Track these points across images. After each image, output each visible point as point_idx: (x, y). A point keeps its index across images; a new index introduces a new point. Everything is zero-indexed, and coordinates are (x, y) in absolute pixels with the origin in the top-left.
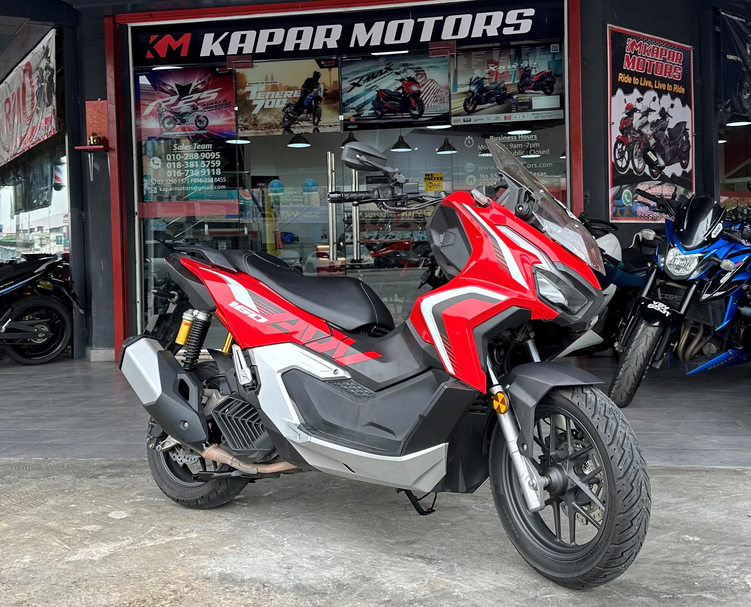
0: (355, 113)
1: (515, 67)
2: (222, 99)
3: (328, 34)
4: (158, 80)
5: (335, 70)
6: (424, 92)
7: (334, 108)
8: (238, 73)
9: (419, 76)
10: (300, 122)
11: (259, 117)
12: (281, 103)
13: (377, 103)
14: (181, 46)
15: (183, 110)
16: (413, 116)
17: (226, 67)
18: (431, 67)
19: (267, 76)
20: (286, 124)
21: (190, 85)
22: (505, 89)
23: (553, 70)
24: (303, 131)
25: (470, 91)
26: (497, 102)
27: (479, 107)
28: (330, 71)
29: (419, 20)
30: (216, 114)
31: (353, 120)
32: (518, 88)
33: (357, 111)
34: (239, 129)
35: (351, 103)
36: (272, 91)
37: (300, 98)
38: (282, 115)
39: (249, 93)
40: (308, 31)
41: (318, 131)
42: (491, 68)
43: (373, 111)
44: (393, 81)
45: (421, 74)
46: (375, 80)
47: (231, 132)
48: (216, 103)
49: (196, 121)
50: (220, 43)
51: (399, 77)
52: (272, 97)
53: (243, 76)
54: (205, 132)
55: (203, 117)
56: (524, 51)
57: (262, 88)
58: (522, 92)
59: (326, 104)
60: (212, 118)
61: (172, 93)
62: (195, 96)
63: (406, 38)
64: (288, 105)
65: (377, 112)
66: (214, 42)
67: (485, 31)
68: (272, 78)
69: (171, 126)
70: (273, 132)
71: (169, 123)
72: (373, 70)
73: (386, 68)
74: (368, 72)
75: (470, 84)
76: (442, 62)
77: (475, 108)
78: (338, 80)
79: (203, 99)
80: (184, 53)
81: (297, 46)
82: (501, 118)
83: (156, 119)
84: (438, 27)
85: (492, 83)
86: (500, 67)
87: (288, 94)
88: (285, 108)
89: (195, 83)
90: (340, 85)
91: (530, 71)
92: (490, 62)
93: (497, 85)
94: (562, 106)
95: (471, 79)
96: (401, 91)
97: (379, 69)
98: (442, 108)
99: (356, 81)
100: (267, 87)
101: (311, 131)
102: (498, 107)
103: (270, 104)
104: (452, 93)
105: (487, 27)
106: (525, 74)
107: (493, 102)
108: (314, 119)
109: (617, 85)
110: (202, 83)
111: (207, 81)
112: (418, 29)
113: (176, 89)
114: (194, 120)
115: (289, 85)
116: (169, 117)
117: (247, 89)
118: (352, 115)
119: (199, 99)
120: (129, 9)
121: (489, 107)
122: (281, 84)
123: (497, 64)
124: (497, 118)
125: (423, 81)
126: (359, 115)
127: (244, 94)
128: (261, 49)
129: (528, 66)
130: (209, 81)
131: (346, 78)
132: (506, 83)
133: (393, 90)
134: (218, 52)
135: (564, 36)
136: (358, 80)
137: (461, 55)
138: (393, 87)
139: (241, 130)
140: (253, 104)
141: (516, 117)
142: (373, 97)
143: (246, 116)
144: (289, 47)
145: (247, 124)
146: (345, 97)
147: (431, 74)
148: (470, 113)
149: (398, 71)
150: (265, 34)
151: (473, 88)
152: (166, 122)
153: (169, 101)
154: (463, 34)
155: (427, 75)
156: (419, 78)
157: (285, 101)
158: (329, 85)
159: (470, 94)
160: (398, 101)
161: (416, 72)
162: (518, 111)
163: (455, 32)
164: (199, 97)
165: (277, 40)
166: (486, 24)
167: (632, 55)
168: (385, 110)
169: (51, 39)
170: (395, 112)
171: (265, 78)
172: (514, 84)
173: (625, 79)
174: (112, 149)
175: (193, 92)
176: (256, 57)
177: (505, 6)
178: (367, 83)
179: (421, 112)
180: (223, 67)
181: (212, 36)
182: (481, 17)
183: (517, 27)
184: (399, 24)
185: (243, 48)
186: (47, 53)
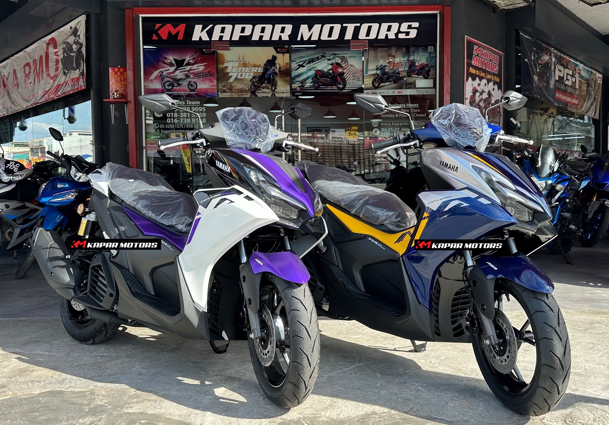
0: (300, 85)
1: (405, 59)
2: (207, 71)
3: (283, 30)
4: (161, 55)
5: (287, 55)
6: (347, 73)
7: (286, 81)
8: (219, 53)
9: (343, 62)
10: (262, 89)
11: (234, 84)
12: (249, 76)
13: (315, 79)
14: (178, 32)
15: (179, 77)
16: (339, 88)
17: (210, 49)
18: (351, 57)
19: (239, 57)
20: (253, 90)
21: (185, 59)
22: (398, 73)
23: (429, 63)
24: (264, 95)
25: (376, 74)
26: (394, 82)
27: (382, 84)
28: (283, 55)
29: (344, 25)
30: (203, 81)
31: (298, 89)
32: (407, 73)
33: (302, 83)
34: (219, 92)
35: (297, 78)
36: (243, 67)
37: (263, 73)
38: (250, 84)
39: (226, 67)
40: (269, 27)
41: (275, 95)
42: (390, 60)
43: (312, 84)
44: (326, 65)
45: (345, 61)
46: (314, 63)
47: (214, 94)
48: (203, 73)
49: (188, 85)
50: (206, 32)
51: (330, 62)
52: (243, 71)
53: (222, 56)
54: (195, 93)
55: (194, 82)
56: (412, 49)
57: (236, 64)
58: (410, 76)
59: (280, 77)
60: (200, 83)
61: (171, 65)
62: (188, 68)
63: (335, 36)
64: (254, 77)
65: (315, 84)
66: (202, 31)
67: (387, 35)
68: (243, 58)
69: (170, 87)
70: (243, 95)
71: (168, 86)
72: (313, 57)
73: (321, 56)
74: (309, 58)
75: (377, 69)
76: (359, 54)
77: (379, 85)
78: (289, 62)
79: (193, 70)
80: (180, 37)
81: (261, 37)
82: (396, 92)
83: (159, 82)
84: (357, 31)
85: (391, 70)
86: (396, 59)
87: (255, 70)
88: (252, 79)
89: (188, 59)
90: (290, 66)
91: (415, 63)
92: (390, 55)
93: (394, 70)
94: (435, 86)
95: (377, 66)
96: (331, 72)
97: (317, 56)
98: (358, 83)
99: (301, 63)
100: (239, 64)
101: (270, 95)
102: (394, 85)
103: (242, 75)
104: (364, 75)
105: (388, 33)
106: (412, 64)
107: (391, 82)
108: (272, 88)
109: (469, 74)
110: (193, 59)
111: (197, 58)
112: (343, 31)
113: (174, 62)
114: (187, 84)
115: (255, 63)
116: (169, 81)
117: (225, 65)
118: (298, 86)
119: (191, 70)
120: (140, 4)
121: (388, 85)
122: (249, 63)
123: (394, 57)
124: (393, 92)
125: (346, 65)
126: (303, 86)
127: (223, 68)
128: (236, 38)
129: (414, 60)
130: (198, 58)
131: (294, 61)
132: (400, 70)
133: (326, 71)
134: (205, 38)
135: (436, 42)
136: (302, 63)
137: (371, 50)
138: (326, 69)
139: (221, 93)
140: (230, 75)
141: (405, 92)
142: (312, 75)
143: (224, 83)
144: (255, 38)
145: (225, 89)
146: (294, 74)
147: (351, 61)
148: (376, 88)
149: (329, 58)
150: (238, 27)
151: (378, 72)
152: (166, 84)
153: (168, 70)
154: (373, 36)
155: (349, 62)
156: (344, 64)
157: (252, 74)
158: (283, 65)
159: (377, 76)
160: (329, 78)
161: (341, 59)
162: (406, 88)
163: (368, 34)
164: (191, 69)
165: (247, 33)
166: (387, 31)
167: (476, 56)
168: (320, 84)
169: (80, 22)
170: (327, 85)
171: (238, 58)
172: (404, 71)
173: (472, 71)
174: (130, 102)
175: (187, 65)
176: (232, 43)
177: (400, 19)
178: (308, 65)
179: (345, 86)
180: (208, 48)
181: (200, 26)
182: (385, 26)
183: (407, 34)
184: (331, 27)
185: (223, 36)
186: (75, 32)
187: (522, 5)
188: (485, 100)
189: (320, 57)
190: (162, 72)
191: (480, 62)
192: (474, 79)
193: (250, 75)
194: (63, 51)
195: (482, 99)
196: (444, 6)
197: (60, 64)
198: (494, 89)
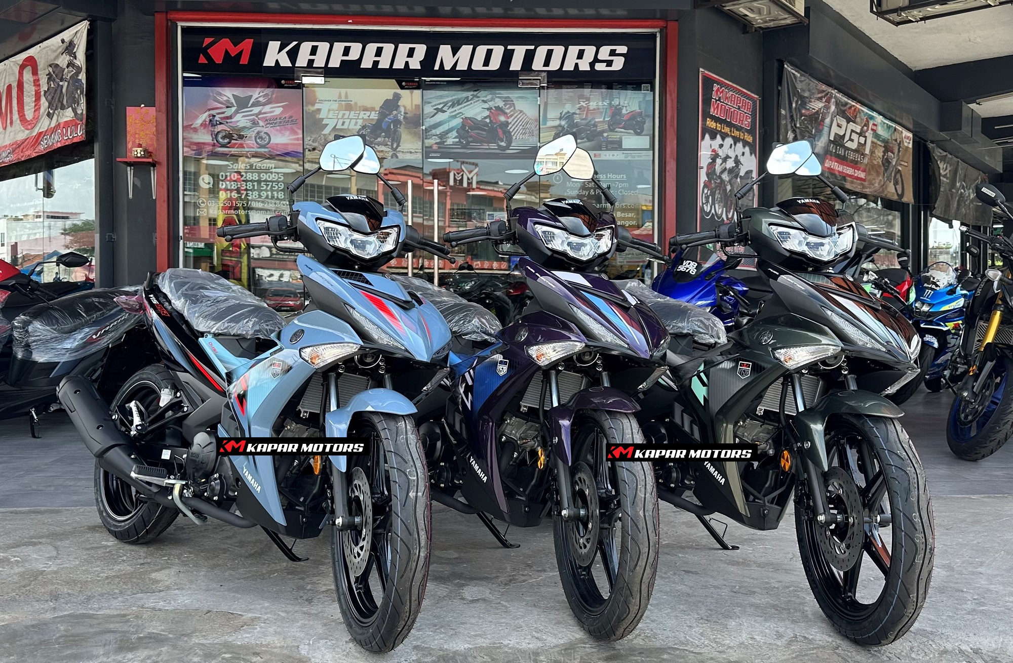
0: (438, 141)
1: (605, 103)
2: (287, 115)
3: (411, 53)
4: (212, 89)
5: (417, 93)
6: (513, 123)
7: (415, 134)
9: (508, 106)
10: (376, 146)
13: (463, 132)
14: (241, 52)
15: (241, 125)
16: (500, 147)
17: (294, 80)
18: (520, 97)
19: (340, 94)
21: (252, 96)
22: (595, 125)
23: (641, 110)
25: (560, 126)
26: (587, 139)
28: (412, 93)
29: (509, 47)
30: (280, 131)
31: (435, 147)
32: (609, 126)
33: (440, 138)
35: (434, 129)
36: (346, 110)
37: (378, 120)
39: (319, 110)
40: (388, 48)
41: (397, 157)
42: (582, 103)
43: (457, 140)
44: (480, 109)
46: (460, 106)
47: (298, 153)
48: (280, 118)
49: (256, 137)
50: (287, 52)
51: (486, 106)
52: (346, 117)
53: (312, 91)
54: (266, 150)
55: (265, 133)
57: (335, 106)
58: (613, 131)
59: (406, 128)
60: (276, 135)
61: (228, 104)
62: (256, 110)
63: (495, 64)
64: (364, 127)
65: (462, 140)
66: (280, 51)
67: (577, 65)
68: (346, 96)
69: (227, 141)
71: (223, 138)
74: (454, 98)
75: (560, 118)
76: (532, 93)
78: (420, 103)
79: (265, 113)
80: (244, 60)
81: (376, 63)
84: (529, 57)
85: (583, 119)
86: (591, 104)
87: (364, 115)
88: (360, 130)
89: (255, 96)
90: (423, 110)
91: (621, 109)
92: (582, 97)
93: (588, 121)
94: (652, 147)
95: (561, 114)
96: (488, 120)
97: (465, 95)
98: (531, 140)
99: (440, 107)
100: (340, 105)
101: (389, 156)
102: (588, 144)
103: (343, 124)
104: (541, 127)
105: (579, 61)
106: (616, 112)
107: (583, 139)
108: (392, 145)
109: (706, 130)
110: (264, 96)
111: (270, 94)
112: (508, 57)
113: (233, 100)
114: (254, 136)
115: (365, 105)
116: (224, 131)
117: (317, 106)
118: (435, 142)
119: (260, 113)
120: (179, 6)
122: (356, 103)
123: (588, 99)
125: (511, 111)
126: (442, 143)
127: (313, 111)
128: (335, 63)
129: (619, 105)
130: (272, 94)
131: (429, 103)
132: (597, 120)
133: (479, 119)
134: (285, 62)
135: (655, 77)
136: (442, 105)
137: (552, 88)
138: (480, 116)
139: (309, 150)
140: (324, 122)
141: (606, 156)
142: (458, 125)
143: (314, 136)
144: (367, 64)
145: (315, 144)
146: (429, 122)
147: (520, 105)
149: (485, 99)
150: (339, 47)
151: (563, 123)
152: (220, 136)
153: (223, 113)
154: (554, 66)
155: (516, 105)
156: (508, 109)
157: (360, 122)
158: (410, 108)
159: (560, 129)
160: (484, 130)
161: (504, 101)
162: (607, 150)
163: (547, 63)
164: (260, 111)
165: (354, 55)
166: (578, 58)
167: (716, 101)
168: (470, 139)
169: (79, 32)
170: (481, 142)
171: (338, 95)
172: (604, 122)
173: (711, 124)
174: (159, 163)
175: (254, 105)
176: (328, 72)
177: (598, 41)
178: (451, 110)
179: (509, 143)
180: (289, 80)
181: (278, 44)
182: (574, 50)
183: (609, 63)
184: (488, 50)
185: (314, 60)
186: (70, 48)
187: (789, 22)
188: (731, 171)
189: (470, 97)
190: (214, 116)
191: (723, 111)
192: (713, 137)
193: (356, 123)
194: (48, 79)
195: (725, 169)
196: (667, 21)
197: (43, 99)
198: (743, 154)
